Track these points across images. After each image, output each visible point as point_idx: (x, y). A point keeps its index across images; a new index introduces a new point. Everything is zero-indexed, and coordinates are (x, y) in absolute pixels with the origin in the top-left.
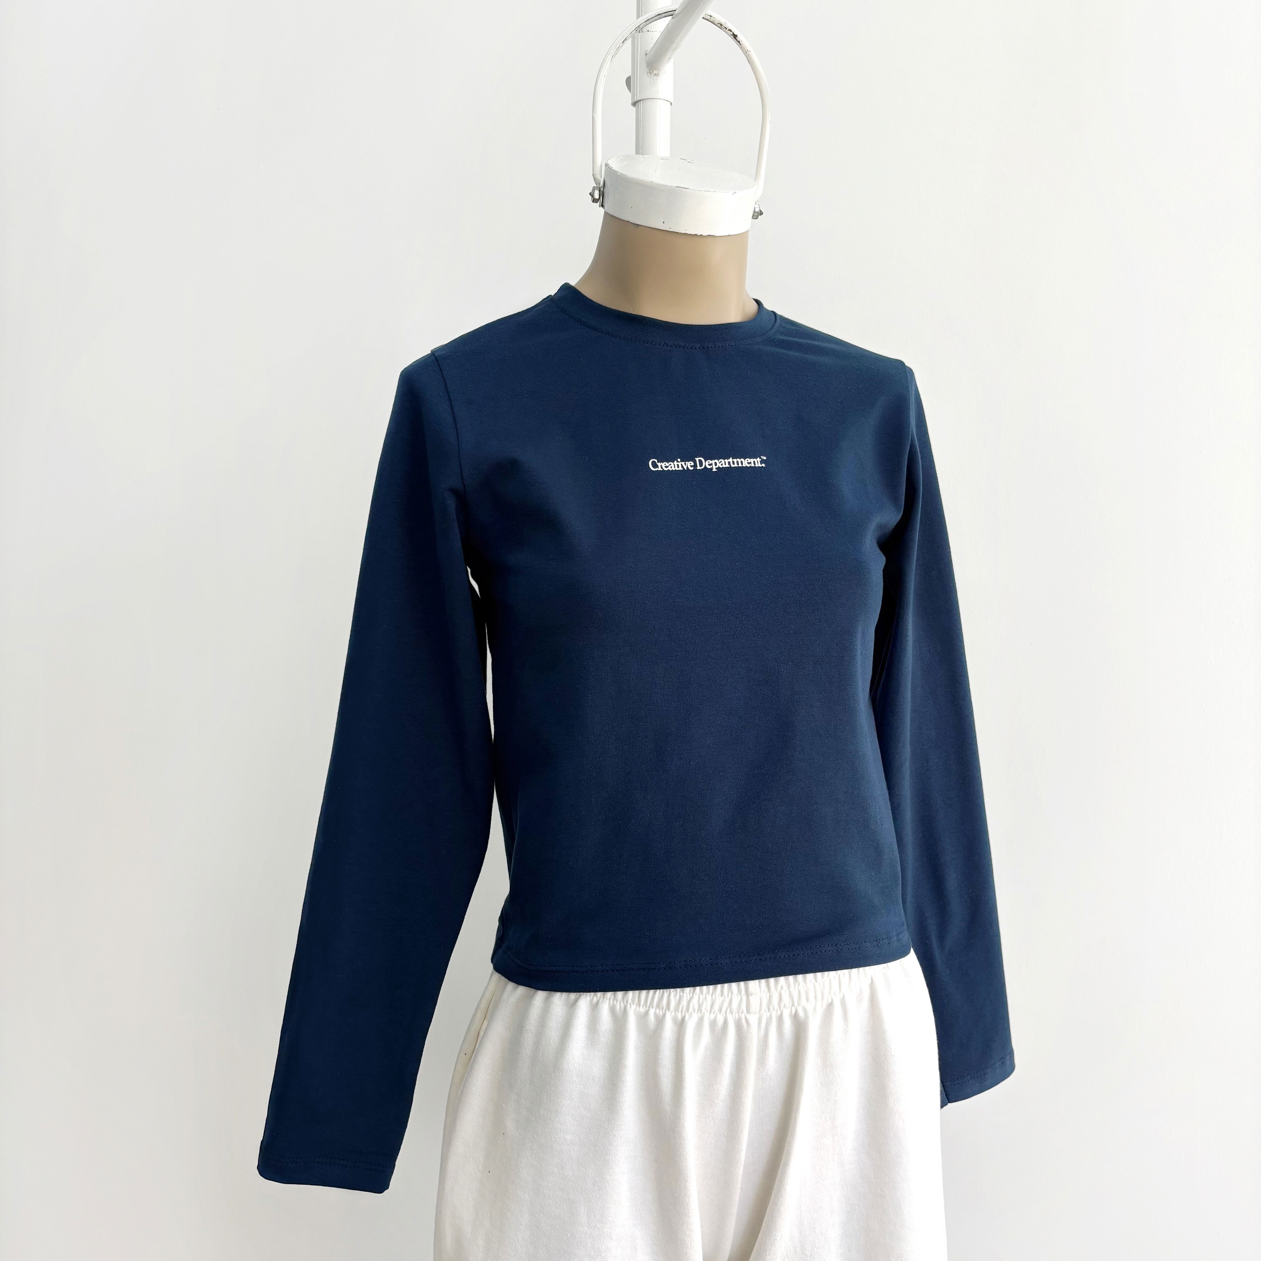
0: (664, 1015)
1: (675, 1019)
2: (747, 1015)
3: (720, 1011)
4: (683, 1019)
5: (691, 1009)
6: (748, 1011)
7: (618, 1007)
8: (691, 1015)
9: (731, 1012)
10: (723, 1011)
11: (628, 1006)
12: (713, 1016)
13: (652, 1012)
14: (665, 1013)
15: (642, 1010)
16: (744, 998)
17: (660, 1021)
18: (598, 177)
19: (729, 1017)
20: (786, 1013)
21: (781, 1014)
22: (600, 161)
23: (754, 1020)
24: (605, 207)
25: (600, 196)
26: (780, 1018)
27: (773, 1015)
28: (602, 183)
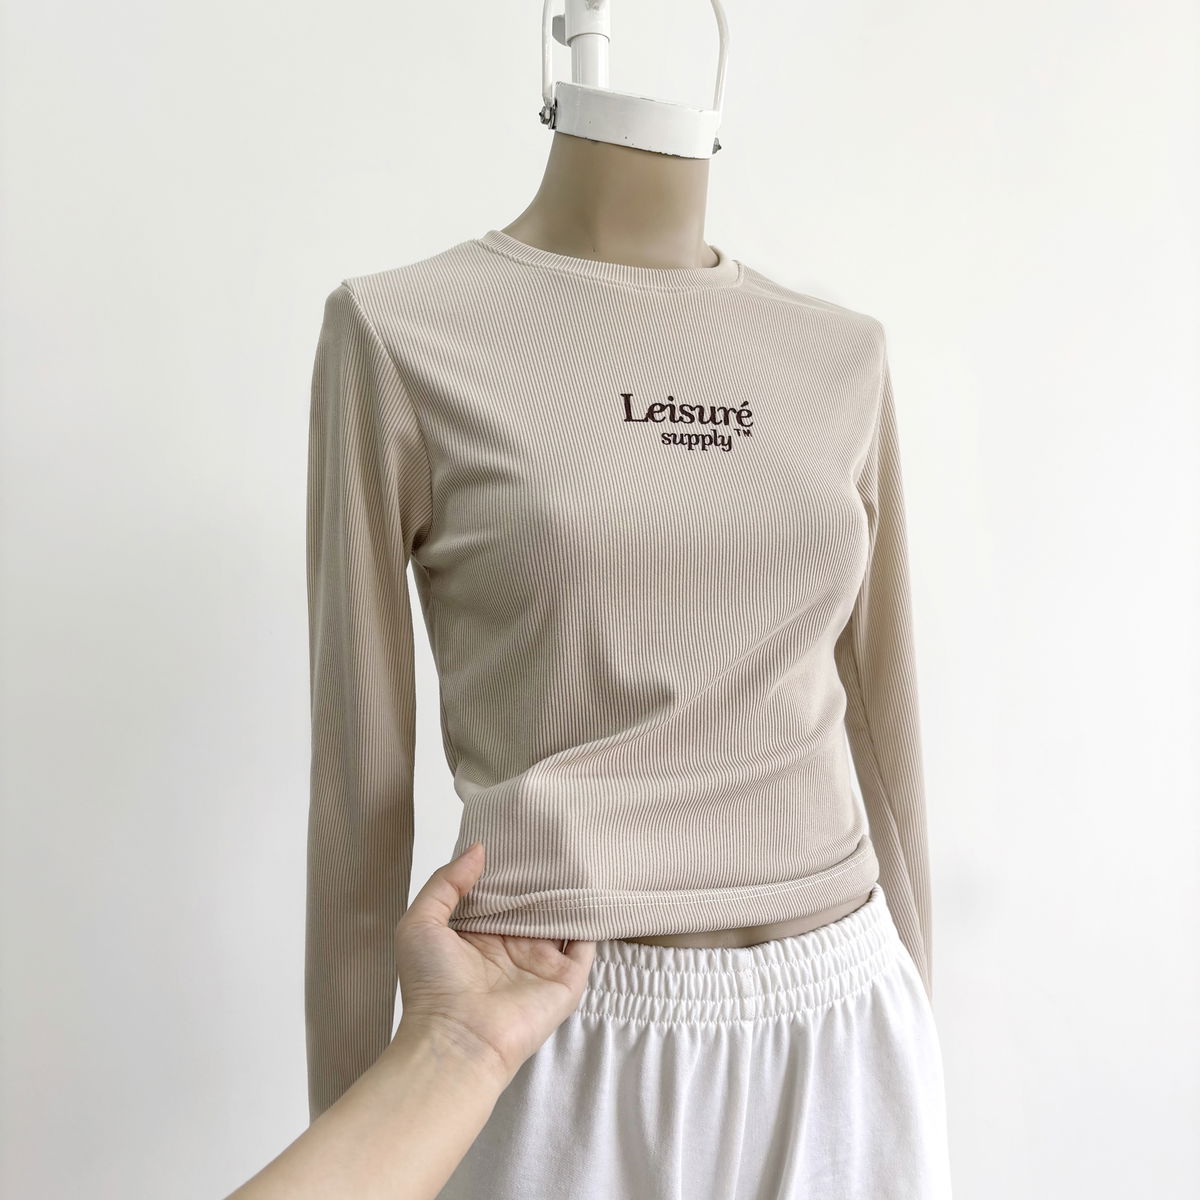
0: (647, 1027)
1: (660, 1031)
2: (742, 1023)
3: (712, 1018)
4: (670, 1030)
5: (679, 1016)
6: (743, 1018)
7: (592, 1019)
8: (679, 1027)
9: (724, 1019)
10: (715, 1019)
11: (605, 1016)
12: (703, 1025)
13: (633, 1023)
14: (649, 1023)
15: (622, 1022)
16: (738, 1001)
17: (644, 1034)
18: (548, 96)
19: (722, 1025)
20: (784, 1019)
21: (779, 1019)
22: (551, 80)
23: (748, 1026)
24: (558, 129)
25: (550, 116)
26: (778, 1027)
27: (771, 1020)
28: (553, 103)
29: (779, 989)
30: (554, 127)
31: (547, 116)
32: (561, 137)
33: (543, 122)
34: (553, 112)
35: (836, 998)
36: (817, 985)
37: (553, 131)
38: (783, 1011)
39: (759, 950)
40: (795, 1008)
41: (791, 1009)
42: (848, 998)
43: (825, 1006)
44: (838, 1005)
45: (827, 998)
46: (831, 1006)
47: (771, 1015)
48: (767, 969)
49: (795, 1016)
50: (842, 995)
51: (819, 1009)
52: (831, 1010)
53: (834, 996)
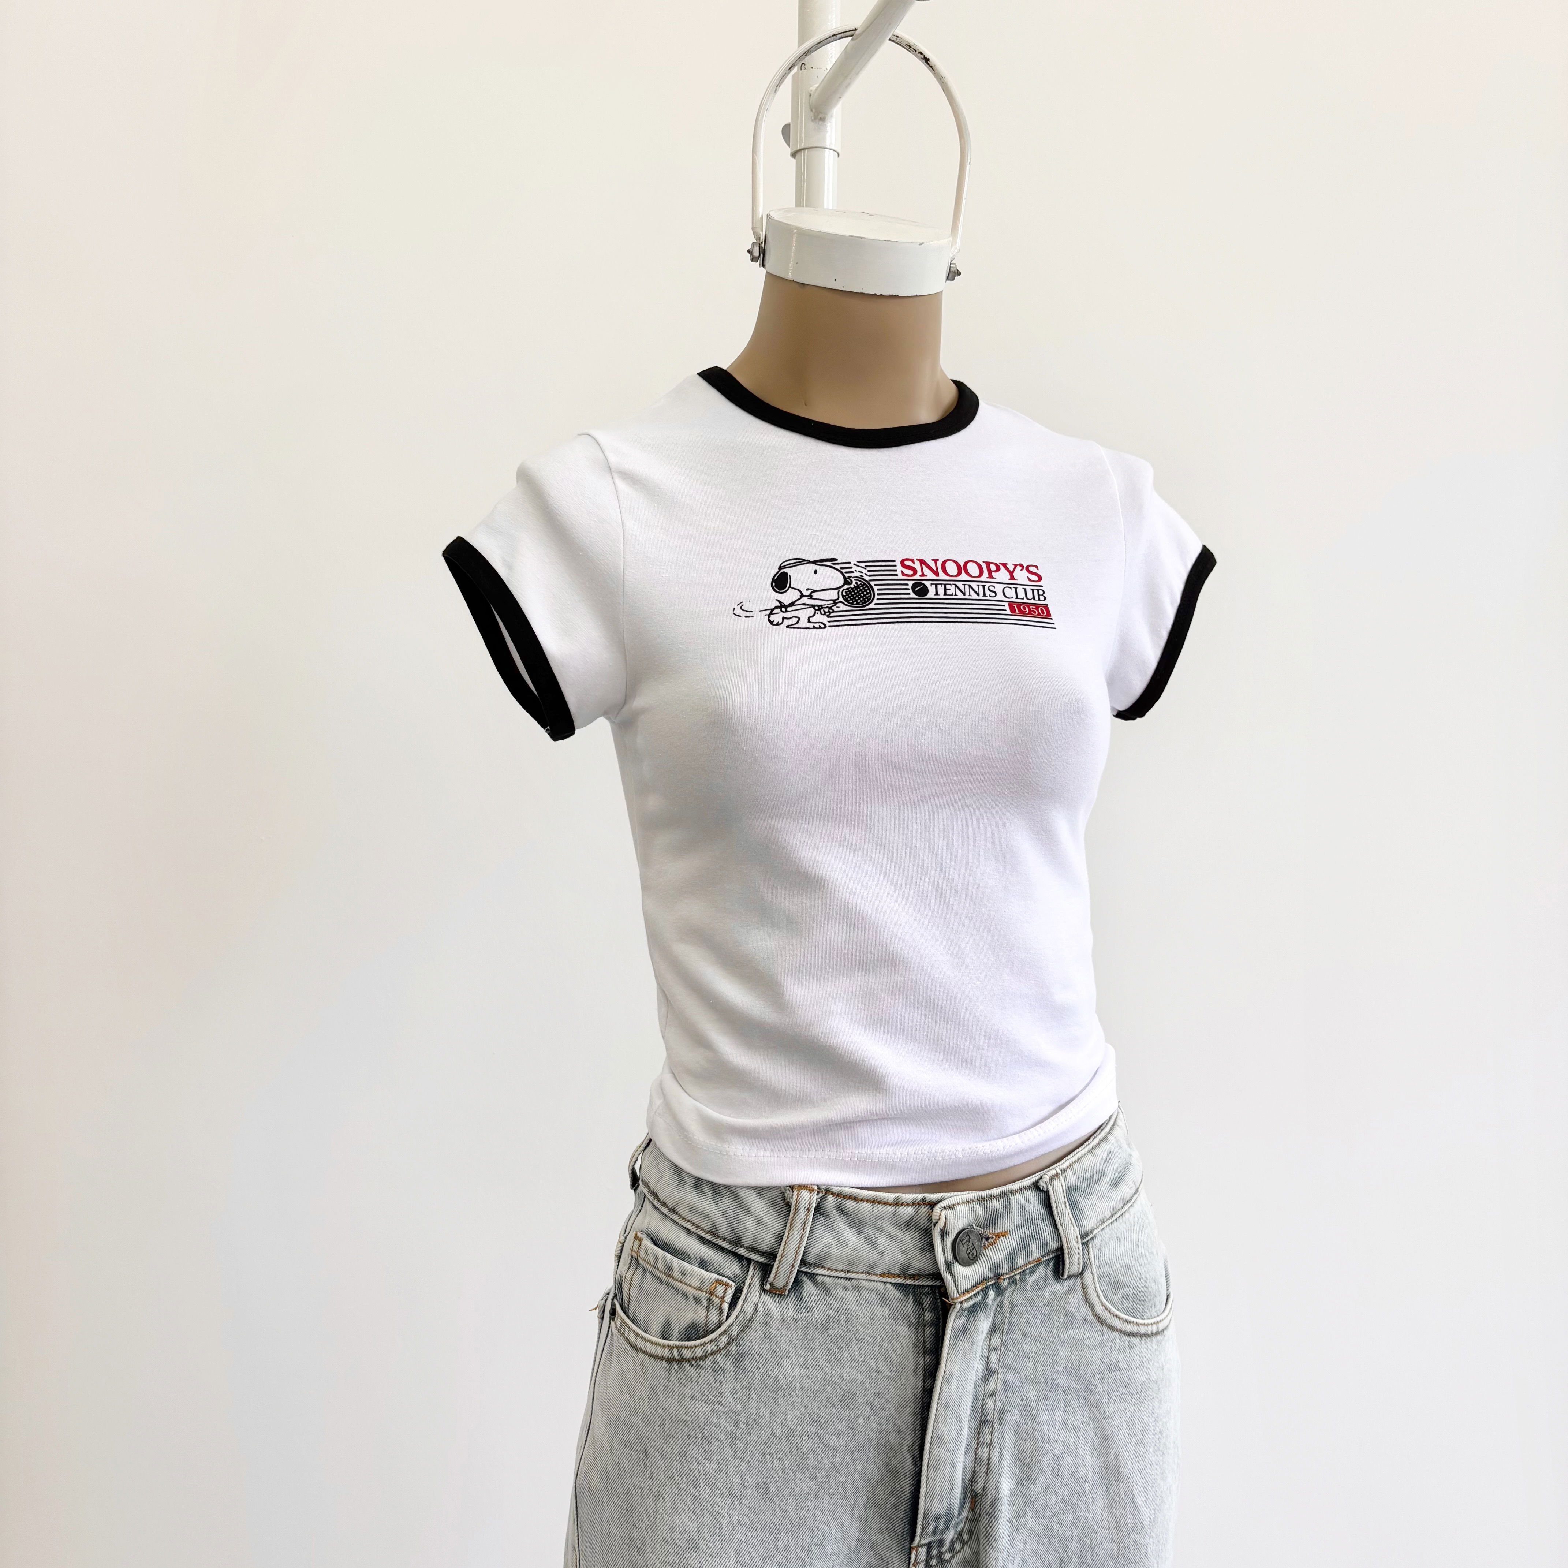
18: (758, 230)
22: (761, 211)
24: (766, 266)
25: (760, 254)
28: (762, 238)
30: (763, 265)
31: (756, 254)
32: (772, 279)
33: (754, 259)
34: (763, 251)
37: (763, 271)
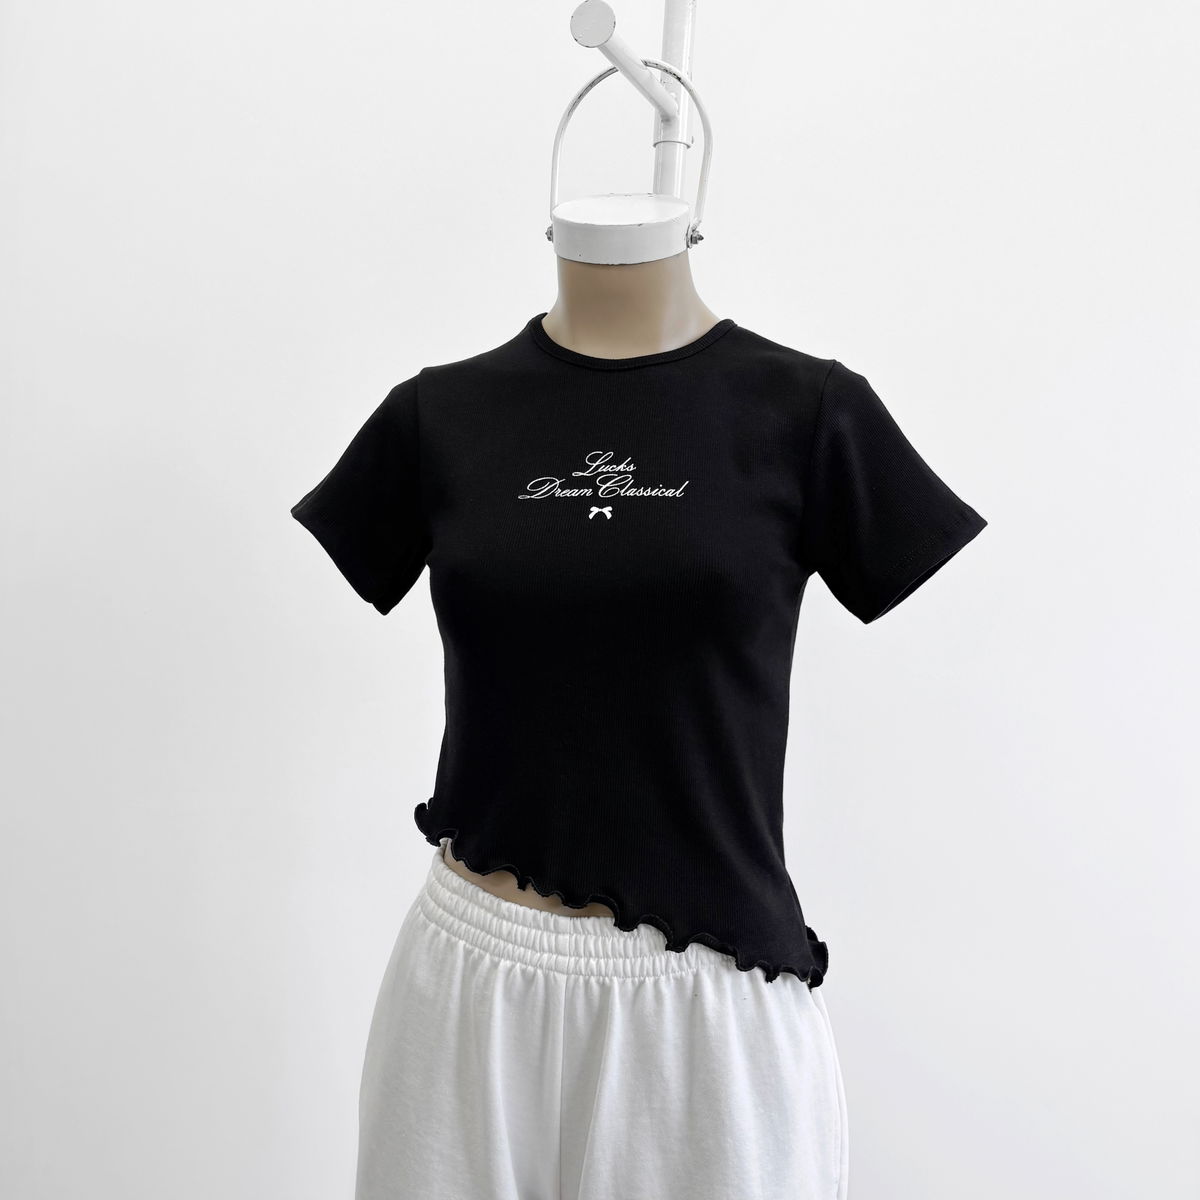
20: (593, 980)
21: (588, 980)
23: (562, 979)
26: (587, 983)
27: (581, 979)
29: (591, 956)
35: (648, 975)
36: (628, 961)
38: (592, 974)
39: (578, 922)
40: (603, 973)
41: (600, 974)
42: (663, 978)
43: (636, 979)
44: (649, 981)
45: (637, 973)
46: (642, 978)
47: (581, 974)
48: (583, 937)
49: (604, 980)
50: (654, 975)
51: (629, 981)
52: (642, 983)
53: (645, 973)
